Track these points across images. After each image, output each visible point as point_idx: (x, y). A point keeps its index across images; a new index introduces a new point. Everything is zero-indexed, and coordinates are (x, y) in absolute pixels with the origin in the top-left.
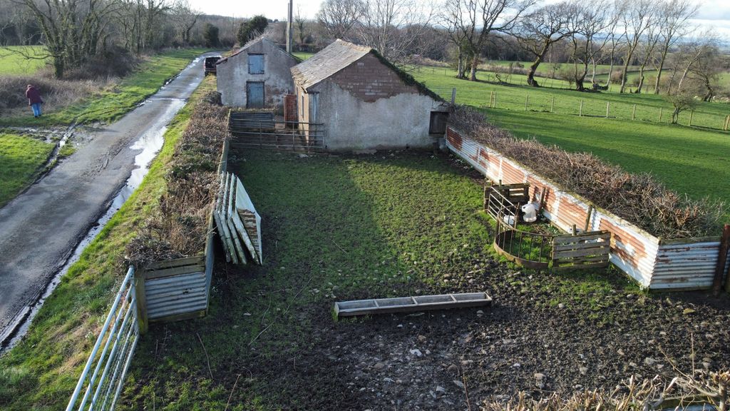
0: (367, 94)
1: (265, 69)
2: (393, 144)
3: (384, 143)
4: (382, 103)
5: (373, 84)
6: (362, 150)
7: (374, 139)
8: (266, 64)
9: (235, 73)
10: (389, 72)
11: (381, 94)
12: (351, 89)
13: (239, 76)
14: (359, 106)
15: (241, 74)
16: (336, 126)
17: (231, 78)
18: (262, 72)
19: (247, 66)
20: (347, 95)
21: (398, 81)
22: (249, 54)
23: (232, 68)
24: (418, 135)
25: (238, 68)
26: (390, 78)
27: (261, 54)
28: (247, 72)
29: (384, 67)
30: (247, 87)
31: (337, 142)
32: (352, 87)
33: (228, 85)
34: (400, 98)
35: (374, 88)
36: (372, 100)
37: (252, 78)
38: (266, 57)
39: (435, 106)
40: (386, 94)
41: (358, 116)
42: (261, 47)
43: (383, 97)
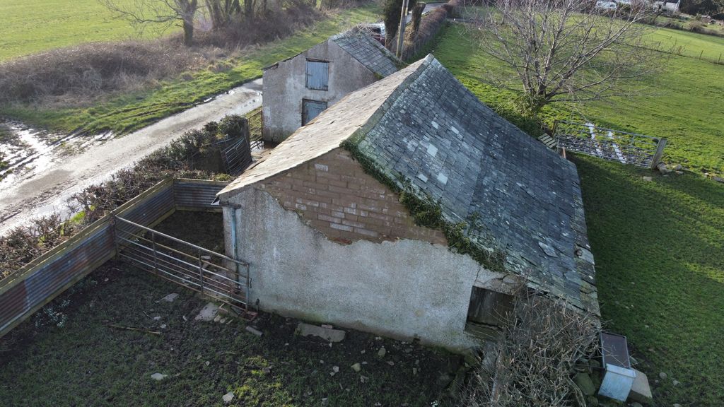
1: (330, 84)
2: (387, 327)
3: (369, 322)
4: (364, 250)
6: (319, 324)
7: (348, 309)
8: (331, 76)
9: (287, 85)
10: (382, 192)
11: (364, 232)
13: (292, 89)
14: (317, 246)
15: (295, 88)
16: (274, 271)
17: (282, 92)
18: (325, 88)
19: (304, 76)
20: (293, 219)
21: (402, 214)
22: (309, 60)
23: (283, 78)
24: (442, 324)
25: (292, 79)
26: (384, 205)
27: (325, 62)
28: (303, 86)
29: (370, 179)
30: (303, 107)
31: (278, 298)
34: (404, 246)
35: (347, 217)
36: (344, 240)
37: (310, 95)
38: (332, 67)
39: (486, 278)
40: (373, 234)
41: (317, 262)
42: (326, 50)
43: (368, 239)
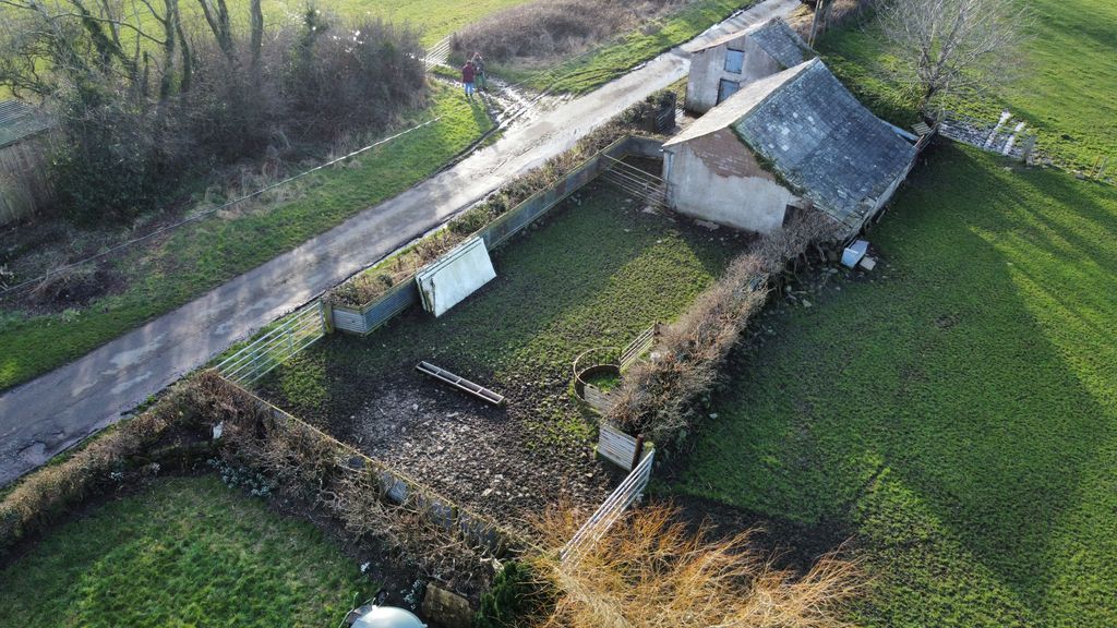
0: (720, 167)
1: (743, 69)
2: (742, 225)
3: (733, 222)
4: (734, 181)
5: (728, 159)
6: (707, 221)
7: (723, 214)
8: (745, 62)
9: (709, 66)
10: (745, 151)
11: (735, 172)
12: (705, 158)
13: (713, 71)
14: (710, 178)
15: (715, 69)
16: (686, 190)
17: (705, 72)
18: (739, 72)
19: (723, 61)
20: (700, 163)
21: (754, 163)
22: (729, 49)
23: (707, 61)
24: (770, 224)
25: (714, 63)
26: (746, 158)
27: (741, 51)
28: (722, 69)
29: (740, 144)
30: (720, 86)
31: (686, 205)
32: (706, 156)
33: (700, 79)
34: (754, 181)
35: (728, 163)
36: (725, 175)
37: (727, 76)
38: (747, 56)
39: (793, 200)
40: (739, 173)
41: (710, 186)
42: (743, 43)
43: (736, 175)
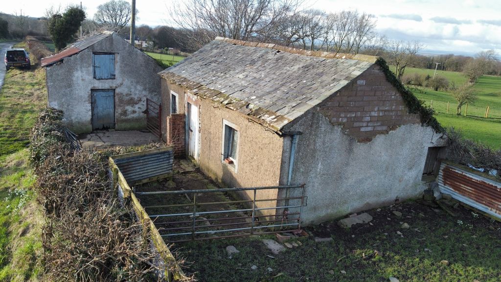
0: (362, 130)
1: (117, 73)
4: (379, 142)
5: (373, 114)
8: (118, 66)
9: (74, 79)
10: (394, 94)
11: (379, 129)
12: (344, 124)
13: (80, 82)
15: (83, 80)
16: (316, 184)
17: (70, 86)
18: (113, 77)
19: (91, 69)
21: (402, 107)
22: (95, 53)
23: (70, 72)
24: (412, 181)
25: (79, 72)
26: (394, 103)
27: (110, 54)
28: (91, 77)
29: (389, 86)
30: (92, 96)
31: (316, 209)
32: (345, 120)
33: (65, 95)
34: (400, 132)
35: (372, 119)
36: (367, 138)
37: (98, 85)
38: (118, 58)
39: (435, 139)
40: (385, 128)
41: (347, 164)
42: (112, 43)
43: (382, 133)
